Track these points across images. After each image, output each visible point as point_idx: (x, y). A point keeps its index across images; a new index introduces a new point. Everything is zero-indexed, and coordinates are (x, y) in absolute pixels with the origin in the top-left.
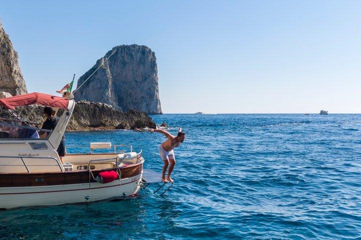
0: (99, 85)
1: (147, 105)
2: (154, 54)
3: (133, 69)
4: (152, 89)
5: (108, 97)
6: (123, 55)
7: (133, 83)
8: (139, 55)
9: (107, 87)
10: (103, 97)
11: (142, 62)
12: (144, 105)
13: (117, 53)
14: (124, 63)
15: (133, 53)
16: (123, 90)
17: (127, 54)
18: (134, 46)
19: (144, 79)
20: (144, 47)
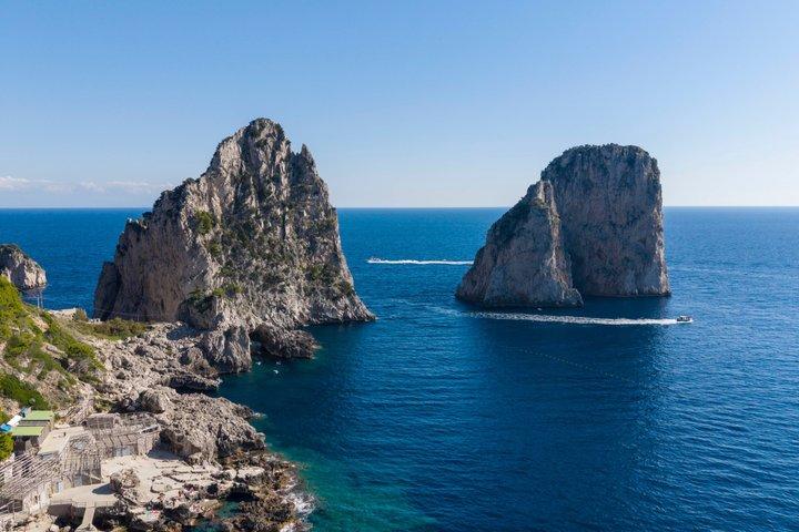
0: (530, 244)
1: (637, 276)
2: (654, 162)
3: (606, 198)
4: (649, 241)
5: (549, 268)
6: (585, 167)
7: (607, 228)
8: (621, 167)
9: (547, 248)
10: (538, 271)
11: (627, 183)
12: (631, 275)
13: (572, 164)
14: (587, 186)
15: (609, 163)
16: (583, 243)
17: (594, 165)
18: (610, 148)
19: (631, 219)
20: (633, 150)
